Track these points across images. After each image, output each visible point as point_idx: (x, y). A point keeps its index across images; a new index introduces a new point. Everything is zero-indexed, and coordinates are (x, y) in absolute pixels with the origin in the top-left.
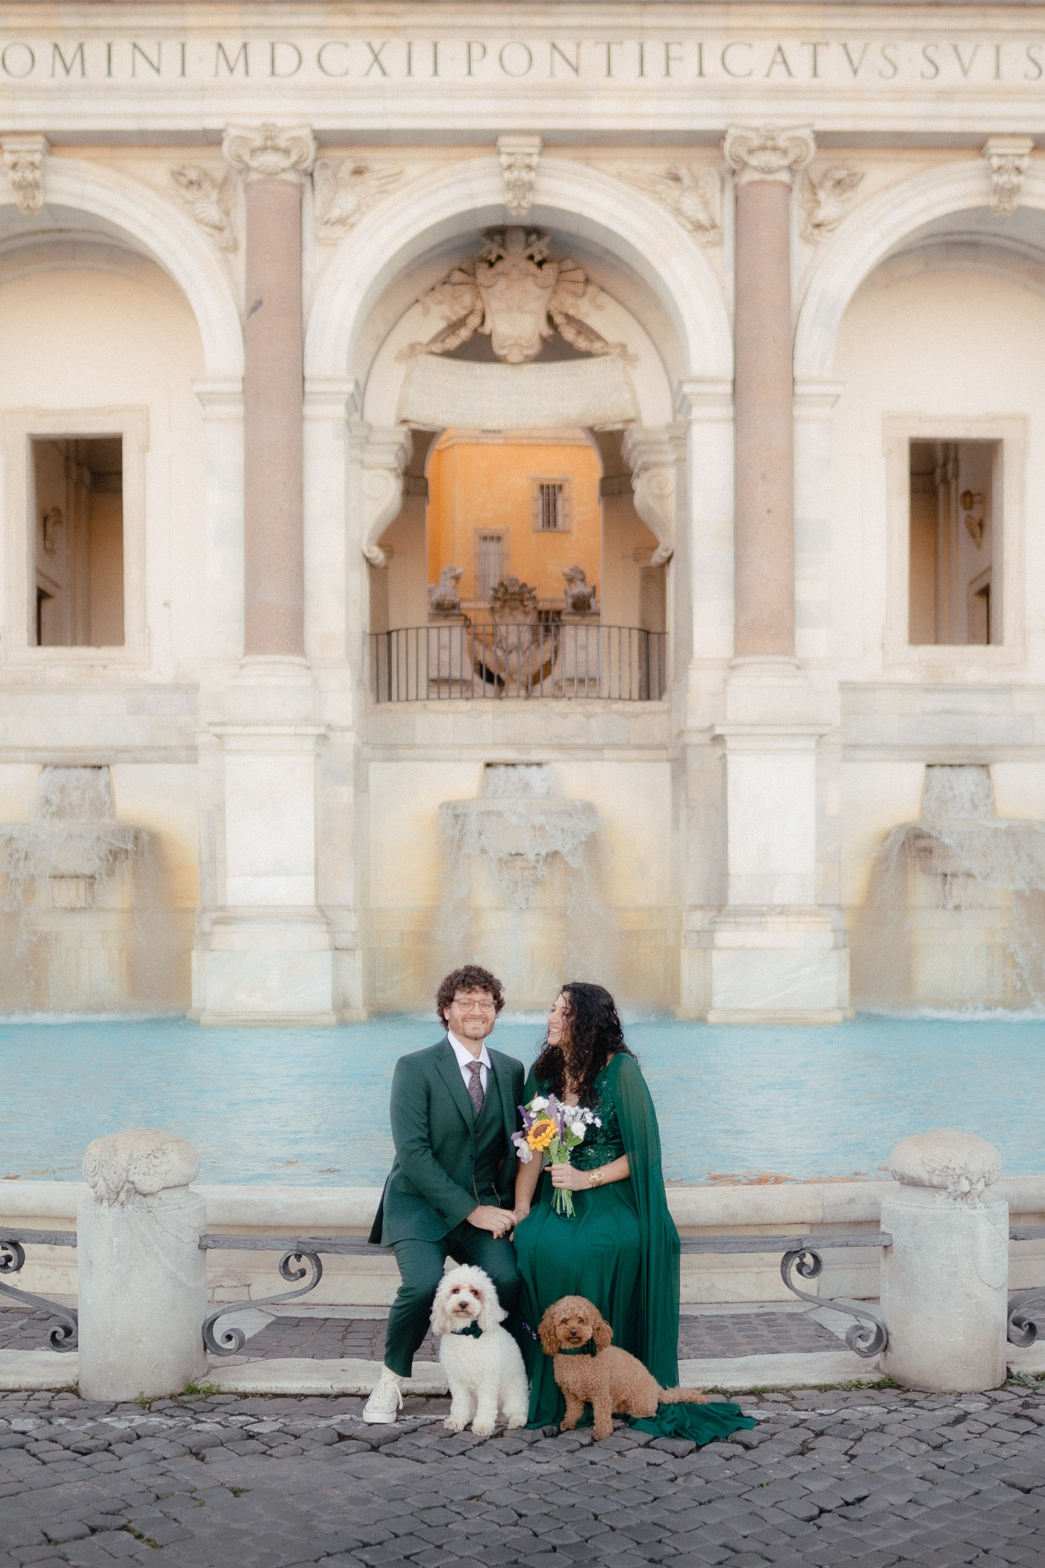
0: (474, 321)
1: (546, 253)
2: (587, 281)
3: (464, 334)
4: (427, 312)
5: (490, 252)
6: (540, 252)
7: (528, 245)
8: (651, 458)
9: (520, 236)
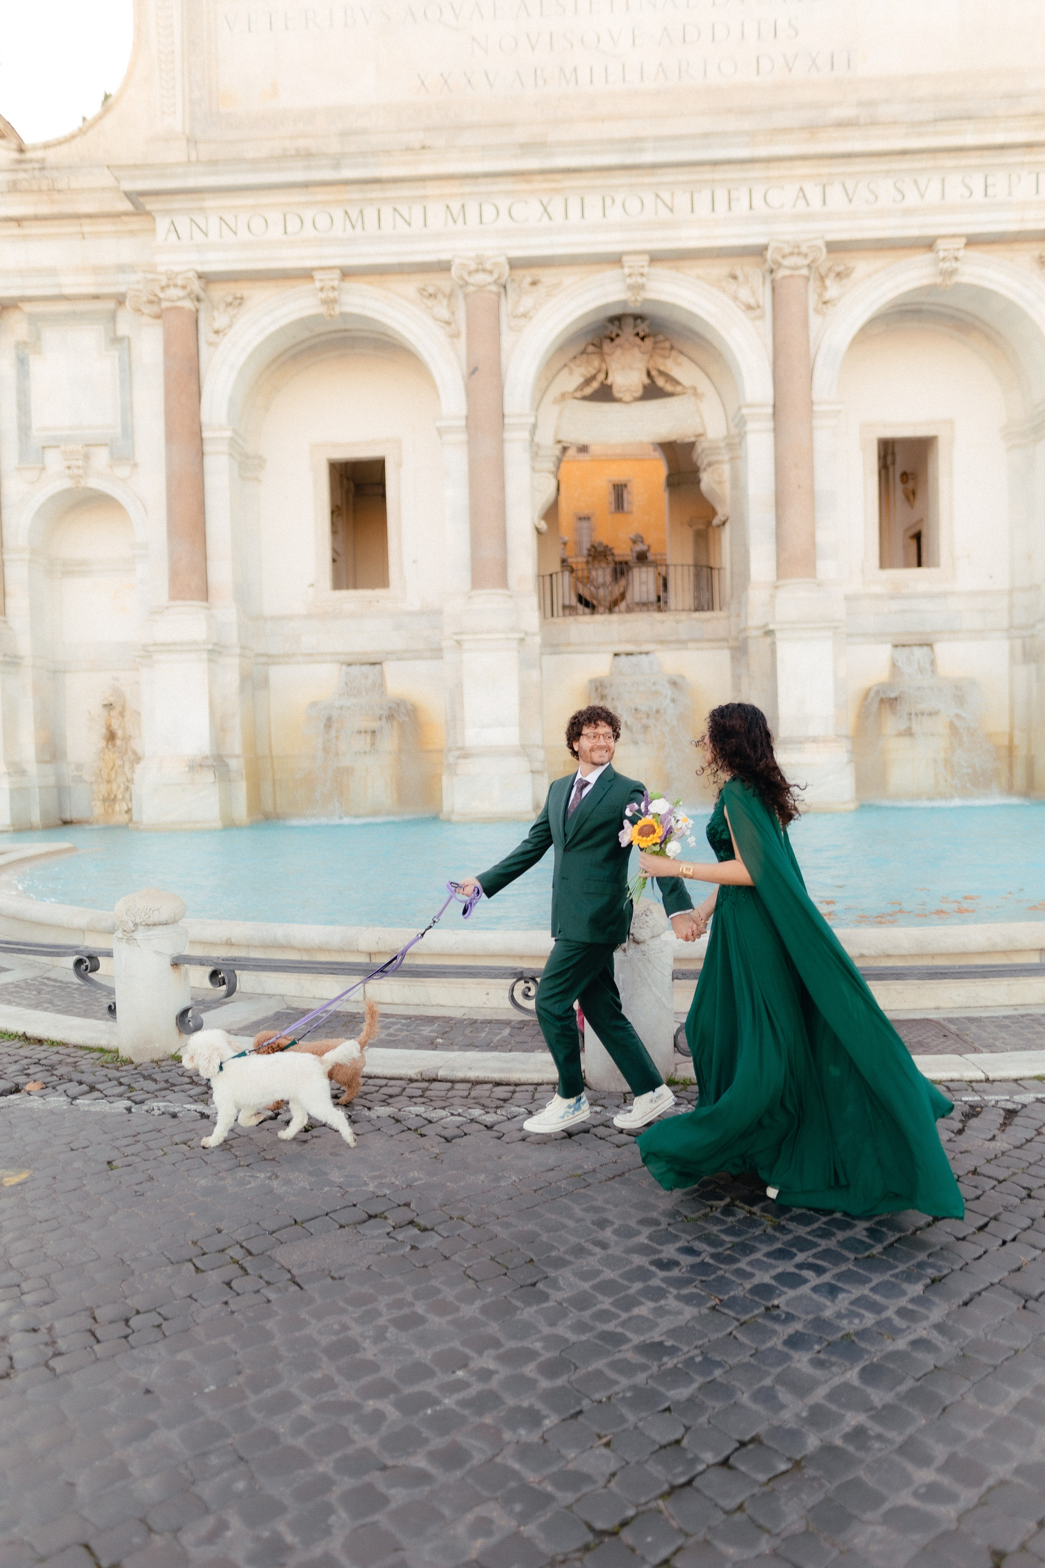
0: (601, 377)
1: (647, 330)
2: (672, 348)
3: (595, 385)
4: (571, 372)
5: (612, 332)
6: (644, 331)
7: (635, 326)
8: (713, 458)
9: (631, 321)
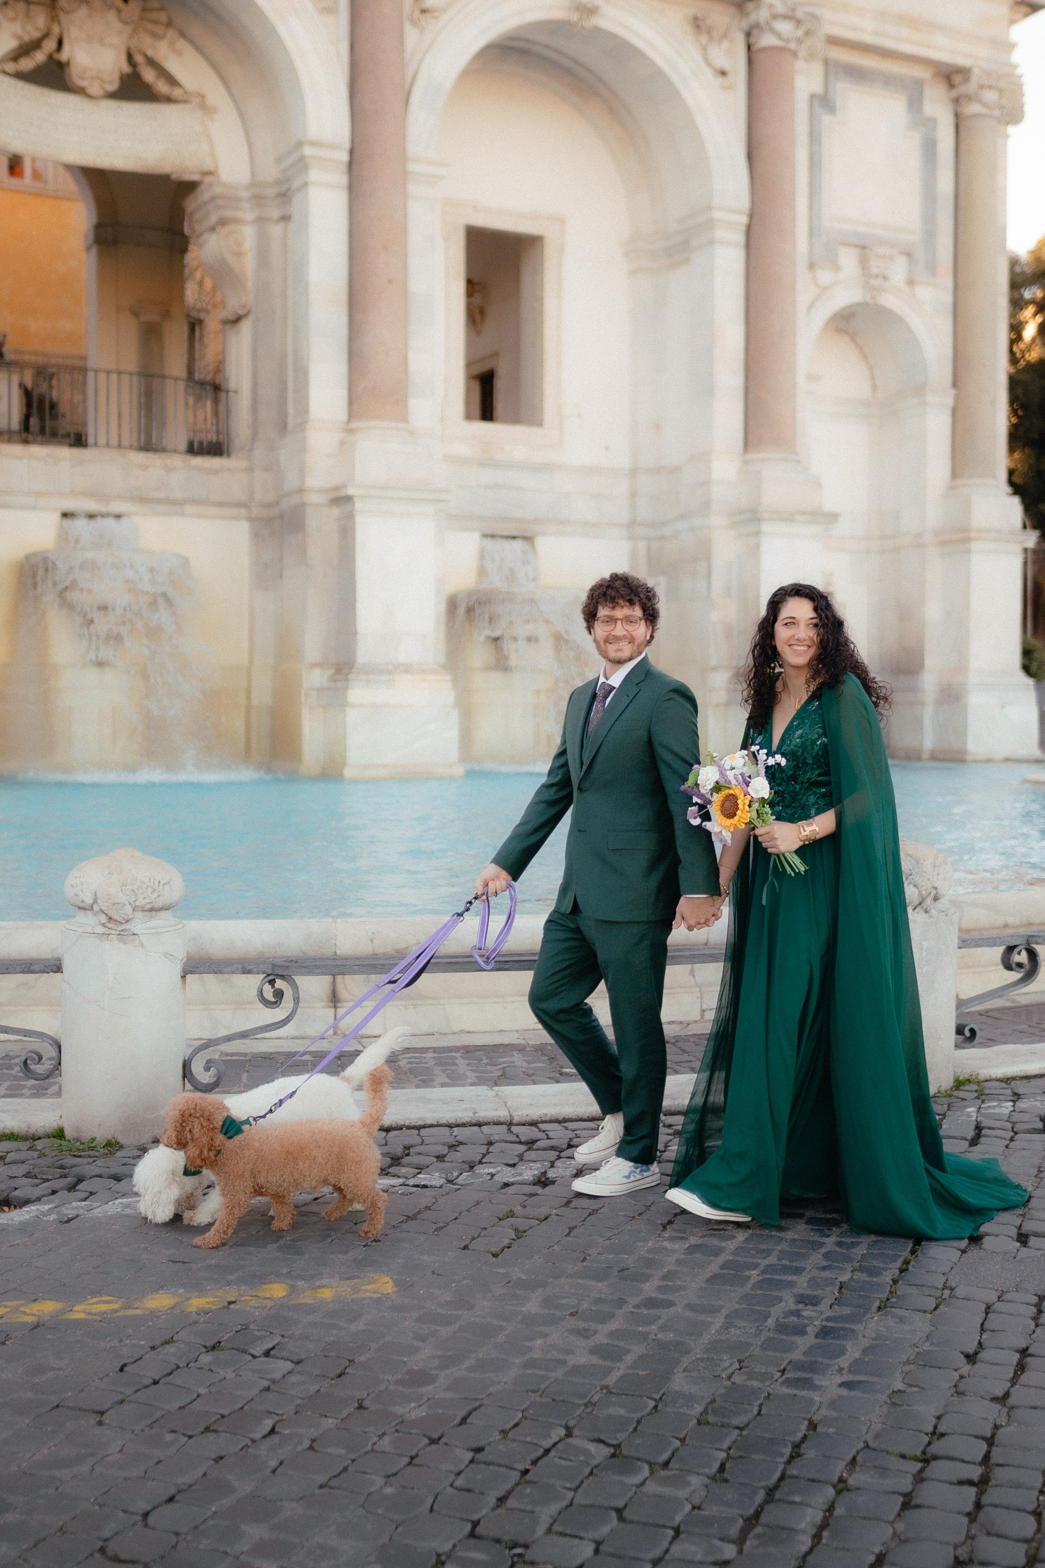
0: (50, 45)
2: (169, 24)
3: (40, 57)
8: (228, 213)
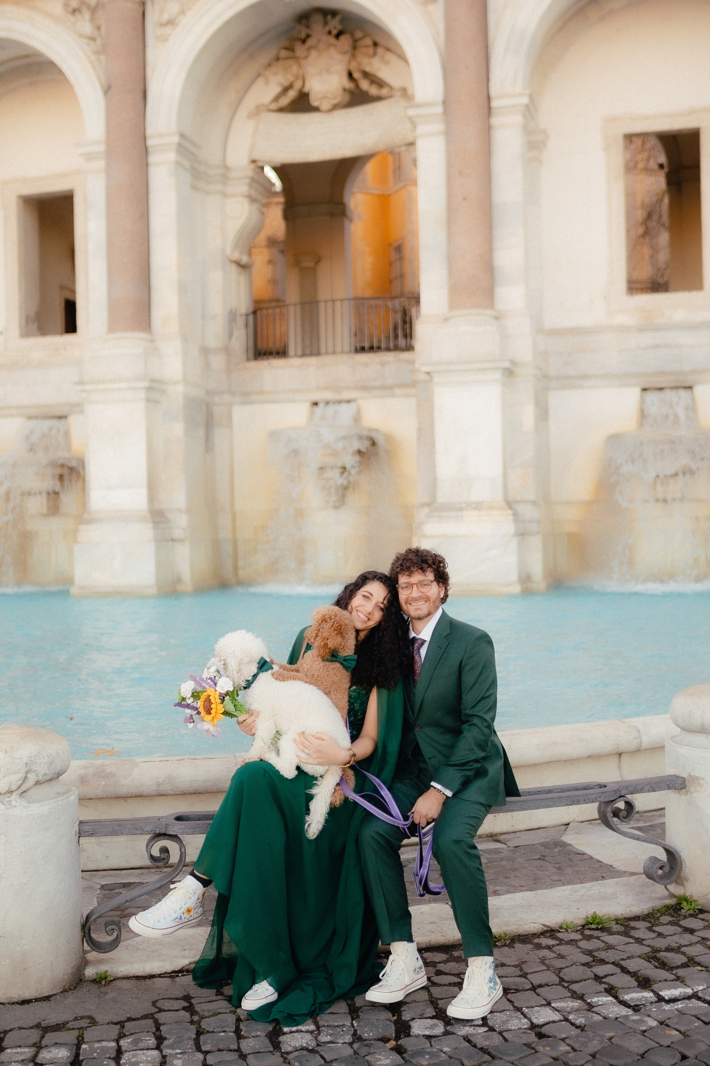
1: (339, 27)
2: (375, 44)
3: (292, 94)
4: (267, 82)
5: (301, 32)
6: (336, 27)
7: (326, 23)
9: (318, 18)
